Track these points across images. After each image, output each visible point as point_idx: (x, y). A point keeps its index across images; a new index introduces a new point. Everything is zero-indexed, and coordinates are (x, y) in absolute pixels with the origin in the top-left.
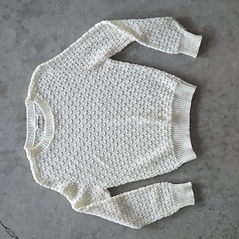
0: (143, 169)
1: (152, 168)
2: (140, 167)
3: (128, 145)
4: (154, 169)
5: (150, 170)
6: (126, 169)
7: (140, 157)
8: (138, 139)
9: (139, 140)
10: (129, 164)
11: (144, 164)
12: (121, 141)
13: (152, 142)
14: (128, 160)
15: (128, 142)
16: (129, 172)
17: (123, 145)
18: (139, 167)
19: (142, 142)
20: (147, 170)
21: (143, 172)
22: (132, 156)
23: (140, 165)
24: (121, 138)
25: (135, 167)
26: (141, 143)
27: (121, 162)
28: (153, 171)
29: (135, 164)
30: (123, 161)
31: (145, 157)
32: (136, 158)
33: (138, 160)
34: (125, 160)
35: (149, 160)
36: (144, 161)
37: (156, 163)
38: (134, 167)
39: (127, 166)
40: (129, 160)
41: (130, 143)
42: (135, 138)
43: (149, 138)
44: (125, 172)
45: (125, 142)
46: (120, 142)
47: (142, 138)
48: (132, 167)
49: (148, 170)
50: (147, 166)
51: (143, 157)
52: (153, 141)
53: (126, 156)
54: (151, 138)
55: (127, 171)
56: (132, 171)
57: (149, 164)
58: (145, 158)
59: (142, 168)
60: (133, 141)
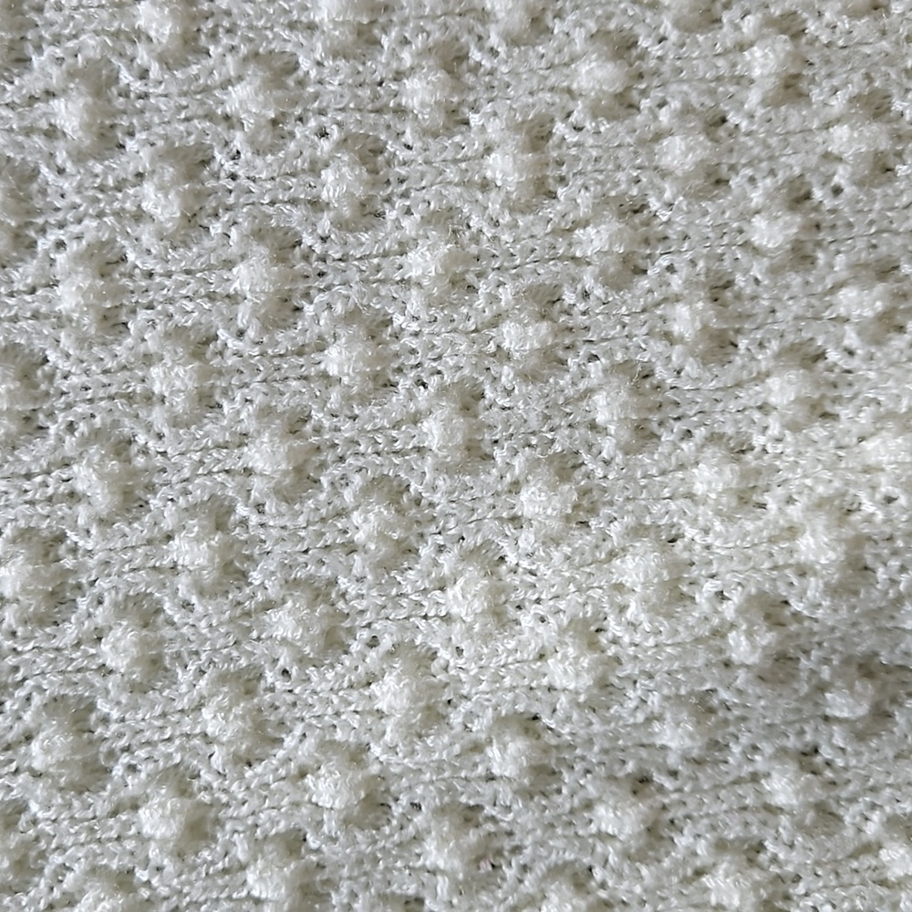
0: (564, 802)
1: (783, 788)
2: (507, 758)
3: (259, 234)
4: (827, 815)
5: (721, 846)
6: (180, 780)
7: (527, 539)
8: (494, 129)
9: (514, 141)
10: (247, 682)
11: (604, 685)
12: (107, 140)
13: (798, 198)
14: (233, 572)
15: (264, 167)
16: (241, 852)
17: (146, 234)
18: (493, 752)
19: (575, 198)
20: (656, 834)
21: (555, 871)
22: (348, 496)
23: (501, 722)
24: (99, 81)
25: (398, 762)
26: (552, 211)
27: (70, 631)
28: (792, 861)
29: (392, 693)
30: (121, 609)
31: (638, 531)
32: (425, 551)
33: (465, 599)
34: (183, 583)
35: (729, 610)
36: (614, 628)
37: (867, 689)
38: (357, 755)
39: (210, 719)
40: (273, 591)
41: (316, 205)
42: (420, 92)
43: (753, 97)
44: (153, 852)
45: (195, 162)
46: (79, 157)
47: (595, 112)
48: (327, 746)
49: (683, 841)
50: (676, 737)
51: (583, 540)
52: (841, 176)
53: (198, 494)
54: (794, 117)
55: (199, 829)
56: (313, 842)
57: (703, 707)
58: (637, 568)
59: (542, 778)
60: (370, 154)
